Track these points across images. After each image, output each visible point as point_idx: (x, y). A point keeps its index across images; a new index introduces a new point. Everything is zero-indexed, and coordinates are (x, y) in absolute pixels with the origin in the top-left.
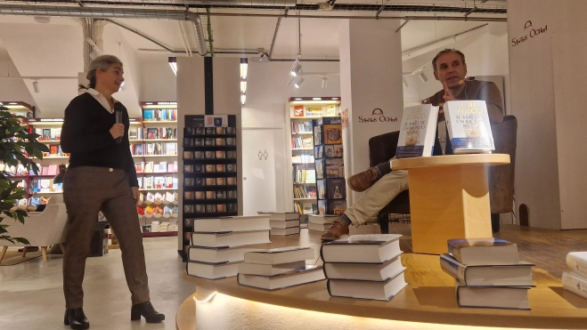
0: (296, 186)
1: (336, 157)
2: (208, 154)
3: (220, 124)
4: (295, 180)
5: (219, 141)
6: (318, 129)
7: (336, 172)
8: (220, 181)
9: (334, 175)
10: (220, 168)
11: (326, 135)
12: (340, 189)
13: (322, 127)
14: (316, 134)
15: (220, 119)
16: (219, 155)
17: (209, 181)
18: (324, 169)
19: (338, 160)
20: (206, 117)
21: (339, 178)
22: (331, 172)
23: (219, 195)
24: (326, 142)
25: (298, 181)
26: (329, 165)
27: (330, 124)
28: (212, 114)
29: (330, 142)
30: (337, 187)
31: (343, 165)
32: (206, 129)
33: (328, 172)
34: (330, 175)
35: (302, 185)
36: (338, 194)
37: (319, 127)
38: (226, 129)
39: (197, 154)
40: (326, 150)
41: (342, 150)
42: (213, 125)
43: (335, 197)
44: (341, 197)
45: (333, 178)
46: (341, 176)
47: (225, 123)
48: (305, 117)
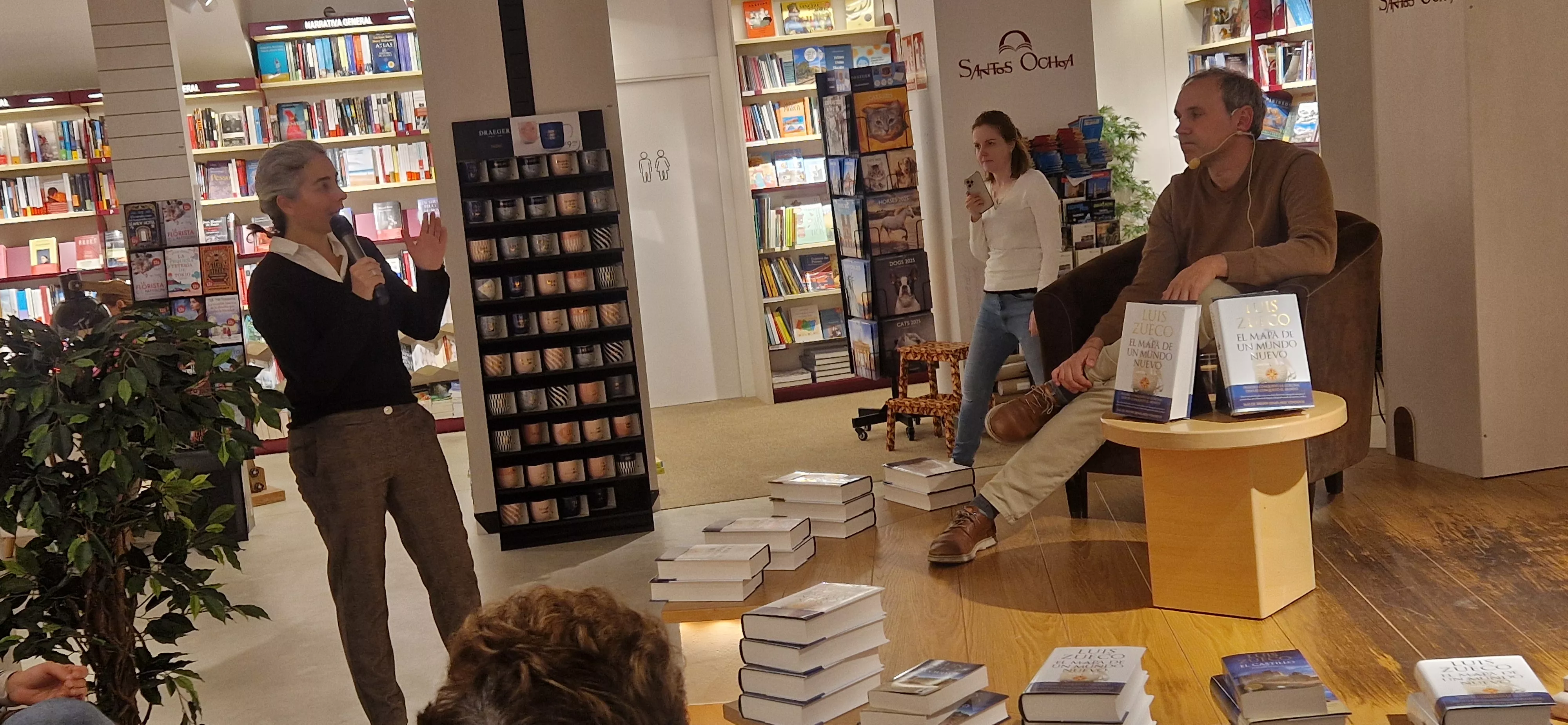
0: (768, 258)
1: (895, 190)
2: (540, 243)
3: (560, 141)
4: (762, 239)
5: (568, 203)
6: (836, 106)
7: (897, 236)
8: (581, 317)
9: (893, 244)
10: (577, 281)
11: (862, 123)
12: (911, 283)
13: (849, 101)
14: (831, 123)
15: (558, 127)
16: (572, 242)
17: (550, 319)
18: (864, 229)
19: (904, 197)
20: (516, 123)
21: (908, 252)
22: (885, 237)
23: (584, 358)
24: (864, 146)
25: (773, 245)
26: (877, 216)
27: (871, 88)
28: (533, 113)
29: (876, 146)
30: (904, 280)
31: (917, 212)
32: (521, 161)
33: (874, 237)
34: (880, 245)
35: (787, 256)
36: (906, 299)
37: (841, 101)
38: (579, 155)
39: (509, 245)
40: (865, 173)
41: (912, 167)
42: (537, 148)
43: (899, 309)
44: (916, 307)
45: (893, 251)
46: (913, 246)
47: (573, 136)
48: (778, 37)
